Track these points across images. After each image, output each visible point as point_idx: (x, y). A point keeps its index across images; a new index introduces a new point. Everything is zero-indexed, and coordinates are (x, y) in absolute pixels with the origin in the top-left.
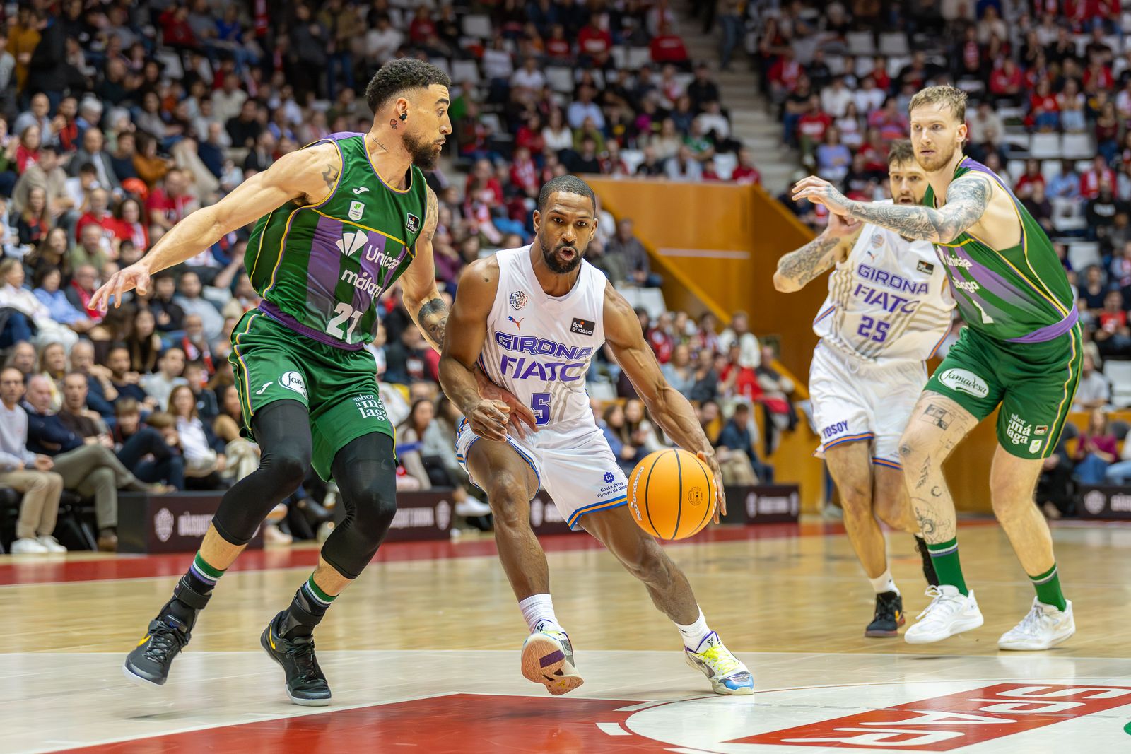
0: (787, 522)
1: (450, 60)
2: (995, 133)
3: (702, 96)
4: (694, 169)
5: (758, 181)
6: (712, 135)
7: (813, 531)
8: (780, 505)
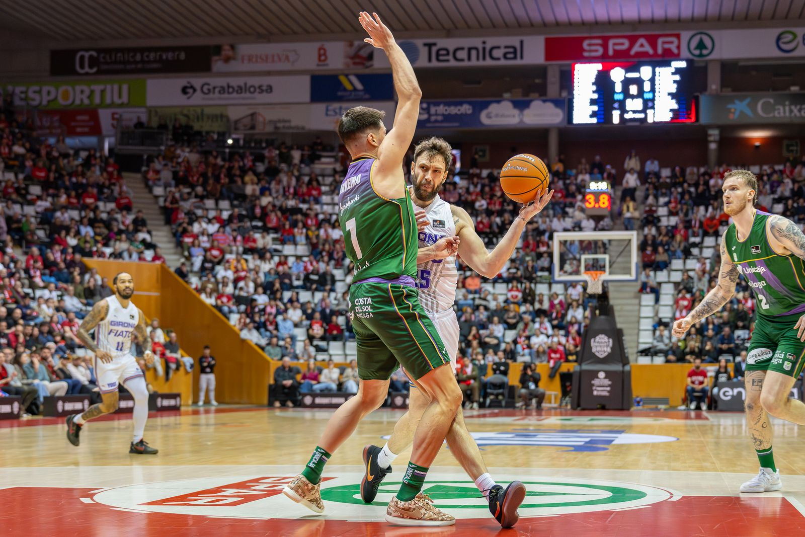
0: (175, 409)
1: (22, 205)
2: (268, 244)
3: (139, 224)
4: (135, 256)
5: (164, 262)
6: (144, 242)
7: (187, 414)
8: (172, 402)
